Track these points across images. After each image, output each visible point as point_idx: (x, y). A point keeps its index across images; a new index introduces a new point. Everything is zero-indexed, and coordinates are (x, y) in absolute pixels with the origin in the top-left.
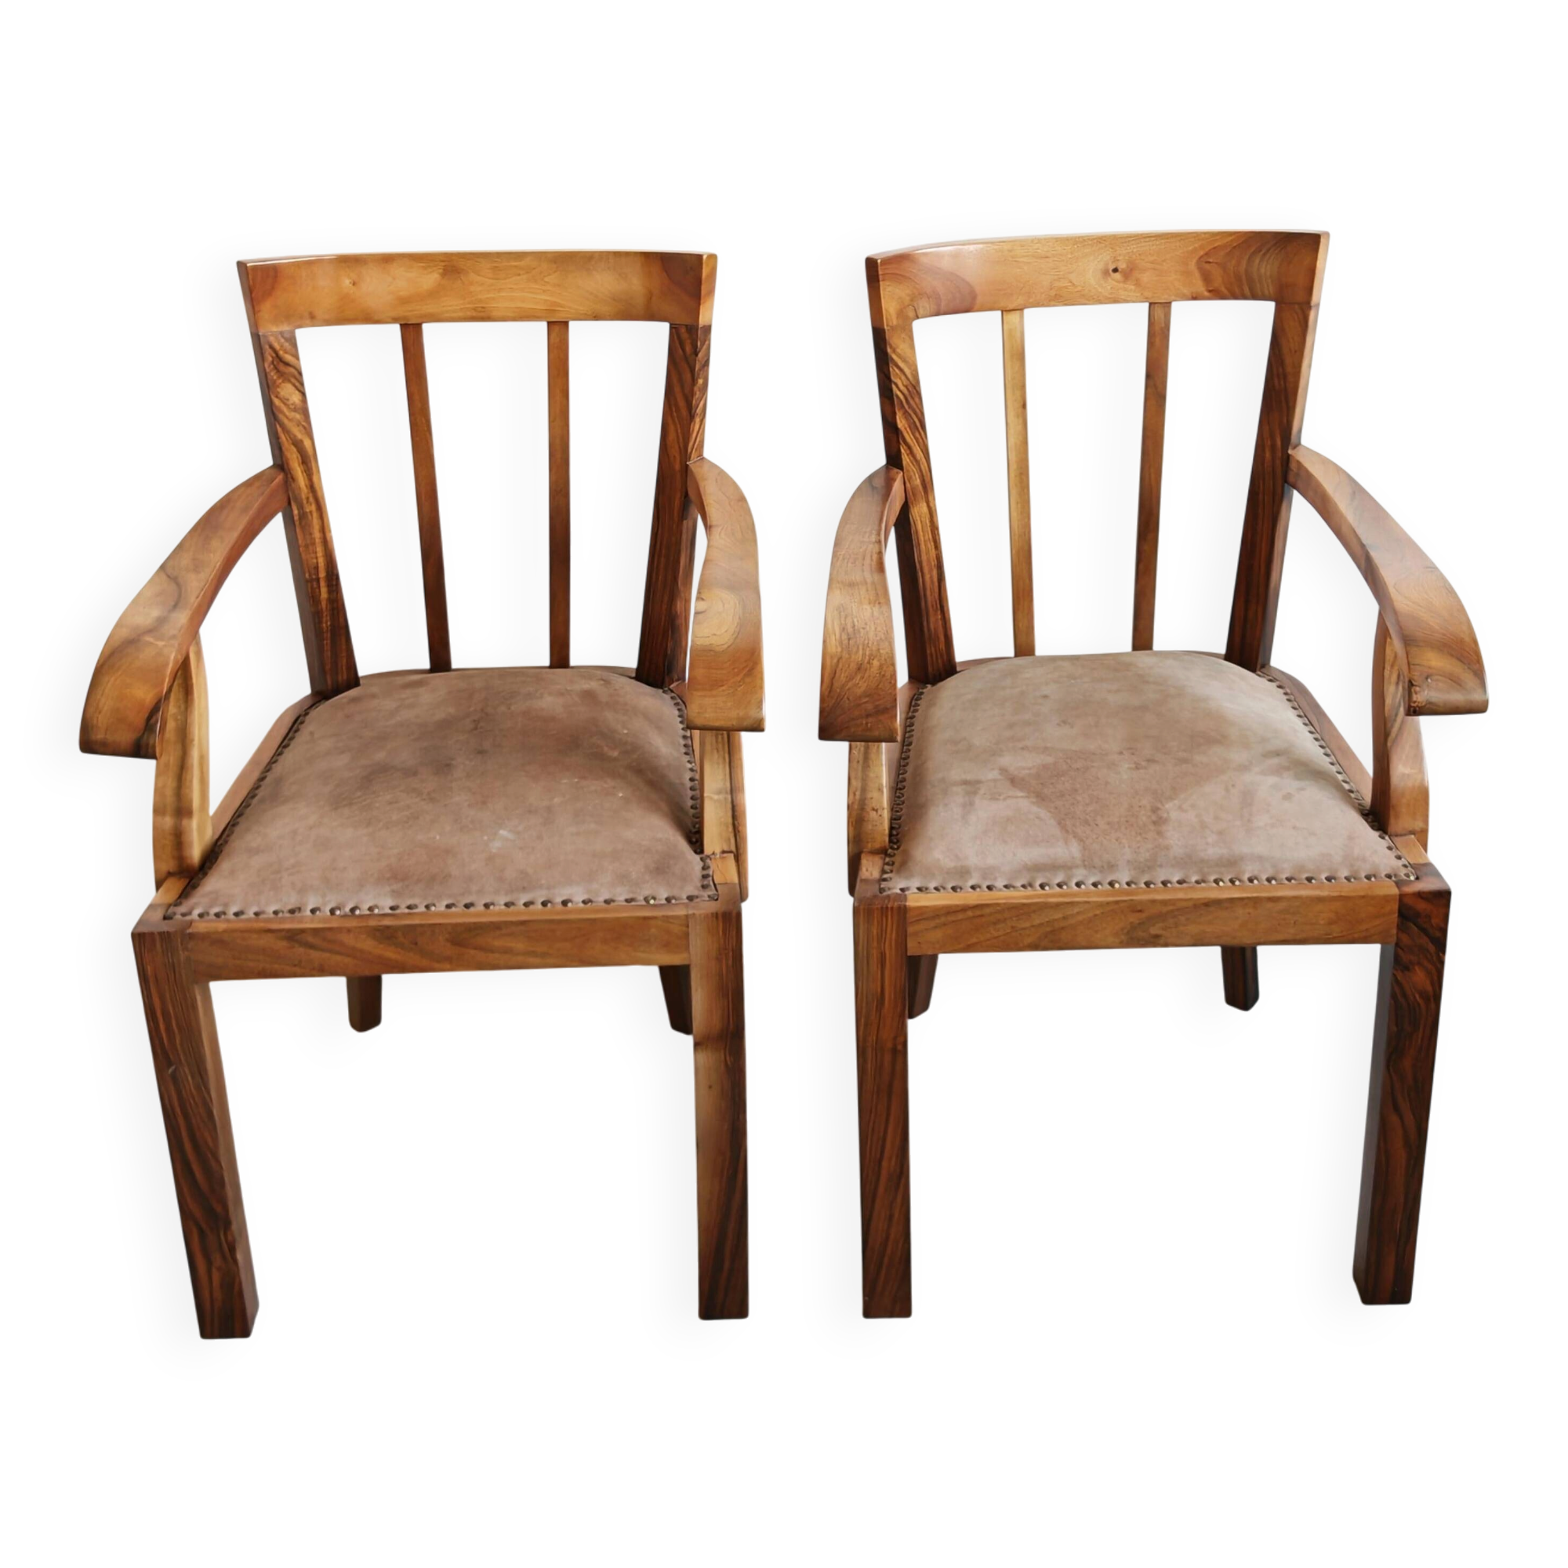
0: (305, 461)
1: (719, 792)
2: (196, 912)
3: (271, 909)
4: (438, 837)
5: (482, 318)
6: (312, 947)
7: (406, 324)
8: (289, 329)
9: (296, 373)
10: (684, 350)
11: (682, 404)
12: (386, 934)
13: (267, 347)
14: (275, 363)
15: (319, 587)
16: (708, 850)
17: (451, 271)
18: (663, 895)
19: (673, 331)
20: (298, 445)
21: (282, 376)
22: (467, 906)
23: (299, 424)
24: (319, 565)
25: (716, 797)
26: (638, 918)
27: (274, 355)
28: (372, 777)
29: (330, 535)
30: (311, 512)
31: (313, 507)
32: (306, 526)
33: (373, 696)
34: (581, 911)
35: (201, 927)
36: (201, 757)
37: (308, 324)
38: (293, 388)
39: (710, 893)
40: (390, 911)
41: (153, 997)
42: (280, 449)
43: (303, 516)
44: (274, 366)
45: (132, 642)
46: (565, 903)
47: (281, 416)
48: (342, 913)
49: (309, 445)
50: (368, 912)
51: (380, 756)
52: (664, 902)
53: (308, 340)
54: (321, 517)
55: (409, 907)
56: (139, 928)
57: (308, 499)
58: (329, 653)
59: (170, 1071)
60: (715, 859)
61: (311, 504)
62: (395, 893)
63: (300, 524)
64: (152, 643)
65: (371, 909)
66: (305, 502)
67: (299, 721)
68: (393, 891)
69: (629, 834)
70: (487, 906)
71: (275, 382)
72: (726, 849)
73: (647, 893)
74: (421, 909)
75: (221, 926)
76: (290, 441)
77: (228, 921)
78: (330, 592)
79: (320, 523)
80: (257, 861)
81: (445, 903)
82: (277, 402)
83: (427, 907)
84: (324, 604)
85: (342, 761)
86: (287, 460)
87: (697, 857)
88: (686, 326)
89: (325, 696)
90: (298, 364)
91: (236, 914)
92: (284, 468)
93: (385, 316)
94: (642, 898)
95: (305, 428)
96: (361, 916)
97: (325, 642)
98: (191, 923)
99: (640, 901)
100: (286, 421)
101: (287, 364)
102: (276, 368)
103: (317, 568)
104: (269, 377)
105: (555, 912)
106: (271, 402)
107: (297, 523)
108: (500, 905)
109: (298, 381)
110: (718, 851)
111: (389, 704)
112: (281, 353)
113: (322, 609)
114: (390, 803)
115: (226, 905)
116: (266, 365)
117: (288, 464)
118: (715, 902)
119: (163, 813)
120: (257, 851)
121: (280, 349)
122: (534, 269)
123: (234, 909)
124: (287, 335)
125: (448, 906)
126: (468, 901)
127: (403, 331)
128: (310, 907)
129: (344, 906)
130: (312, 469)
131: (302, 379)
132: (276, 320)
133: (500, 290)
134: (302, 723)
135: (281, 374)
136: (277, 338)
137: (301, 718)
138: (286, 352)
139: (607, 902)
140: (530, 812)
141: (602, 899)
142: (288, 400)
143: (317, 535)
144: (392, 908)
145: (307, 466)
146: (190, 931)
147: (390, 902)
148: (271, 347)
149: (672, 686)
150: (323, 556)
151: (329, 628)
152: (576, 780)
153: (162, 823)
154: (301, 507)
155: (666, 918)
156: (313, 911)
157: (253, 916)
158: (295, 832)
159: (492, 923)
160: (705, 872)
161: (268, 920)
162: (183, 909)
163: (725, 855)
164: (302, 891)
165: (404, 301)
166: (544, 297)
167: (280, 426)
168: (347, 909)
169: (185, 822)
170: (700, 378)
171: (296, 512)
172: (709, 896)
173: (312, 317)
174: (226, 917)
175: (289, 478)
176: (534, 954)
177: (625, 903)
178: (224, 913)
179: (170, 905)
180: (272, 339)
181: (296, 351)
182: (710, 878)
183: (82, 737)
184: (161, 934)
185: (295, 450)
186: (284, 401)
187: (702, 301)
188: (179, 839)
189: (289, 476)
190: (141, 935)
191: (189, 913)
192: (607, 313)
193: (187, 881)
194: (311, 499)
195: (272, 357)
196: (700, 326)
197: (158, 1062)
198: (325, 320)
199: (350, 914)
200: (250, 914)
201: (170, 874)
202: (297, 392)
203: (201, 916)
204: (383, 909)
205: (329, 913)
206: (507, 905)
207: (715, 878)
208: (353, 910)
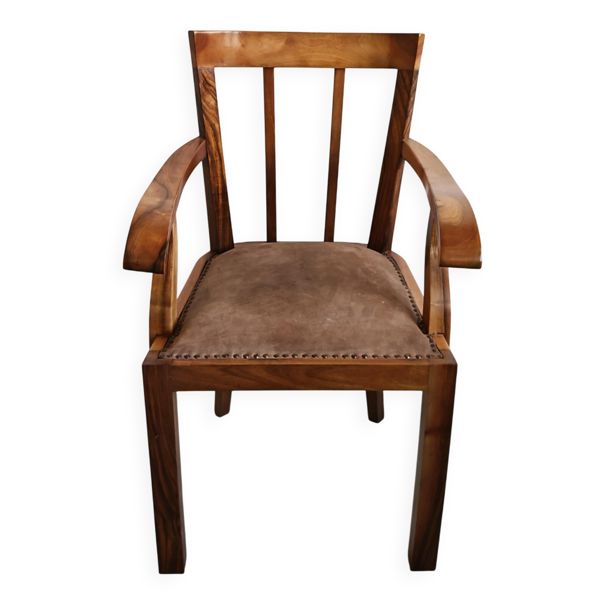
0: (215, 135)
1: (438, 302)
2: (175, 355)
3: (213, 355)
4: (296, 321)
5: (304, 66)
6: (236, 375)
7: (267, 68)
8: (211, 67)
9: (213, 89)
10: (404, 82)
11: (402, 110)
12: (273, 369)
13: (201, 75)
14: (204, 83)
15: (218, 198)
16: (431, 332)
17: (290, 42)
18: (414, 355)
19: (399, 73)
20: (213, 126)
21: (207, 91)
22: (313, 356)
23: (214, 116)
24: (219, 187)
25: (436, 305)
26: (403, 366)
27: (204, 80)
28: (255, 290)
29: (224, 172)
30: (217, 160)
31: (218, 158)
32: (214, 168)
33: (246, 252)
34: (372, 361)
35: (179, 363)
36: (175, 276)
37: (220, 65)
38: (212, 97)
39: (438, 354)
40: (274, 358)
41: (150, 399)
42: (204, 127)
43: (213, 162)
44: (204, 85)
45: (149, 213)
46: (364, 356)
47: (205, 111)
48: (250, 358)
49: (217, 126)
50: (263, 358)
51: (258, 280)
52: (415, 358)
53: (220, 73)
54: (221, 164)
55: (284, 356)
56: (145, 363)
57: (216, 154)
58: (221, 231)
59: (156, 437)
60: (435, 337)
61: (217, 157)
62: (276, 349)
63: (212, 166)
64: (158, 214)
65: (264, 356)
66: (214, 155)
67: (208, 263)
68: (275, 347)
69: (393, 322)
70: (323, 357)
71: (203, 93)
72: (440, 332)
73: (405, 353)
74: (291, 357)
75: (188, 363)
76: (209, 124)
77: (192, 360)
78: (223, 201)
79: (221, 167)
80: (205, 330)
81: (302, 354)
82: (204, 103)
83: (293, 356)
84: (220, 207)
85: (238, 281)
86: (207, 133)
87: (425, 336)
88: (407, 70)
89: (219, 252)
90: (214, 84)
91: (195, 357)
92: (205, 137)
93: (257, 63)
94: (403, 356)
95: (216, 118)
96: (259, 360)
97: (220, 226)
98: (173, 359)
99: (403, 357)
100: (207, 114)
101: (210, 85)
102: (204, 86)
103: (218, 188)
104: (201, 90)
105: (359, 362)
106: (201, 104)
107: (210, 165)
108: (330, 356)
109: (214, 94)
110: (436, 332)
111: (256, 255)
112: (207, 79)
113: (219, 209)
114: (269, 303)
115: (190, 352)
116: (200, 85)
117: (207, 136)
118: (442, 359)
119: (155, 304)
120: (204, 325)
121: (207, 77)
122: (331, 41)
123: (194, 354)
124: (210, 70)
125: (304, 356)
126: (313, 354)
127: (265, 71)
128: (233, 354)
129: (251, 354)
130: (218, 139)
131: (215, 93)
132: (206, 62)
133: (313, 52)
134: (210, 264)
135: (207, 90)
136: (205, 71)
137: (208, 262)
138: (209, 79)
139: (385, 357)
140: (340, 309)
141: (382, 355)
142: (209, 103)
143: (219, 172)
144: (275, 356)
145: (216, 137)
146: (173, 364)
147: (274, 353)
148: (203, 75)
149: (386, 252)
150: (221, 183)
151: (222, 219)
152: (360, 294)
153: (155, 309)
154: (212, 158)
155: (418, 367)
156: (235, 356)
157: (204, 358)
158: (222, 316)
159: (328, 365)
160: (432, 344)
161: (212, 360)
162: (167, 353)
163: (439, 335)
164: (229, 345)
165: (267, 56)
166: (335, 56)
167: (205, 116)
168: (252, 356)
169: (167, 309)
170: (412, 97)
171: (210, 160)
172: (438, 356)
173: (222, 61)
174: (190, 358)
175: (208, 143)
176: (348, 382)
177: (395, 358)
178: (189, 356)
179: (160, 352)
180: (203, 71)
181: (213, 78)
182: (435, 347)
183: (125, 260)
184: (158, 366)
185: (211, 128)
186: (208, 104)
187: (417, 57)
188: (163, 317)
189: (208, 142)
190: (147, 366)
191: (172, 356)
192: (365, 64)
193: (167, 340)
194: (217, 154)
195: (203, 81)
196: (415, 70)
197: (150, 433)
198: (228, 64)
199: (254, 358)
200: (203, 356)
201: (157, 335)
202: (213, 99)
203: (177, 357)
204: (270, 356)
205: (243, 358)
206: (334, 356)
207: (438, 346)
208: (255, 356)
